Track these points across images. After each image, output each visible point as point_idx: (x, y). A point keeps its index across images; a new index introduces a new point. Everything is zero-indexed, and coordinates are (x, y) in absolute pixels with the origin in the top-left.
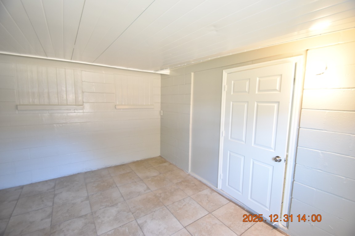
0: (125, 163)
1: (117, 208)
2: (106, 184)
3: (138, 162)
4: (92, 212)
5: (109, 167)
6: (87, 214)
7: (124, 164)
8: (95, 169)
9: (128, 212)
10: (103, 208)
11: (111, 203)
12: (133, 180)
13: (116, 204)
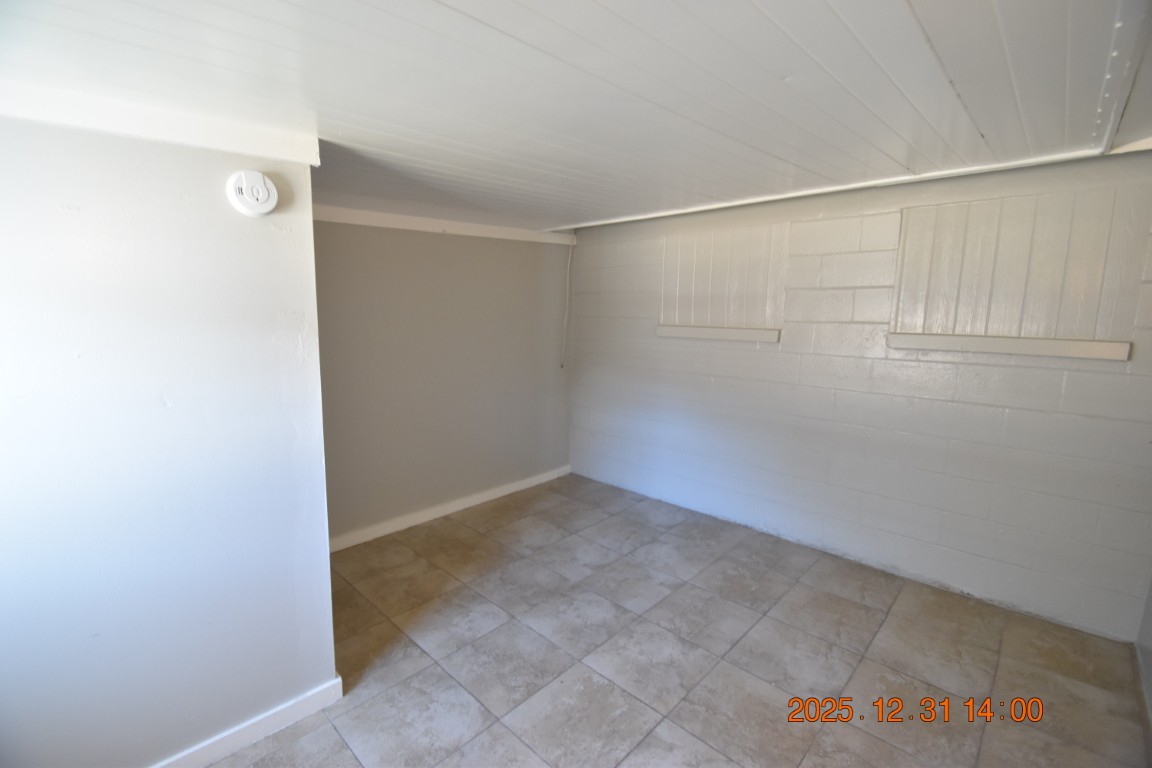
0: (902, 574)
1: (684, 654)
2: (753, 589)
3: (964, 598)
4: (640, 616)
5: (833, 553)
6: (629, 611)
7: (896, 573)
8: (790, 539)
9: (681, 685)
10: (665, 628)
11: (689, 634)
12: (838, 634)
13: (694, 646)
